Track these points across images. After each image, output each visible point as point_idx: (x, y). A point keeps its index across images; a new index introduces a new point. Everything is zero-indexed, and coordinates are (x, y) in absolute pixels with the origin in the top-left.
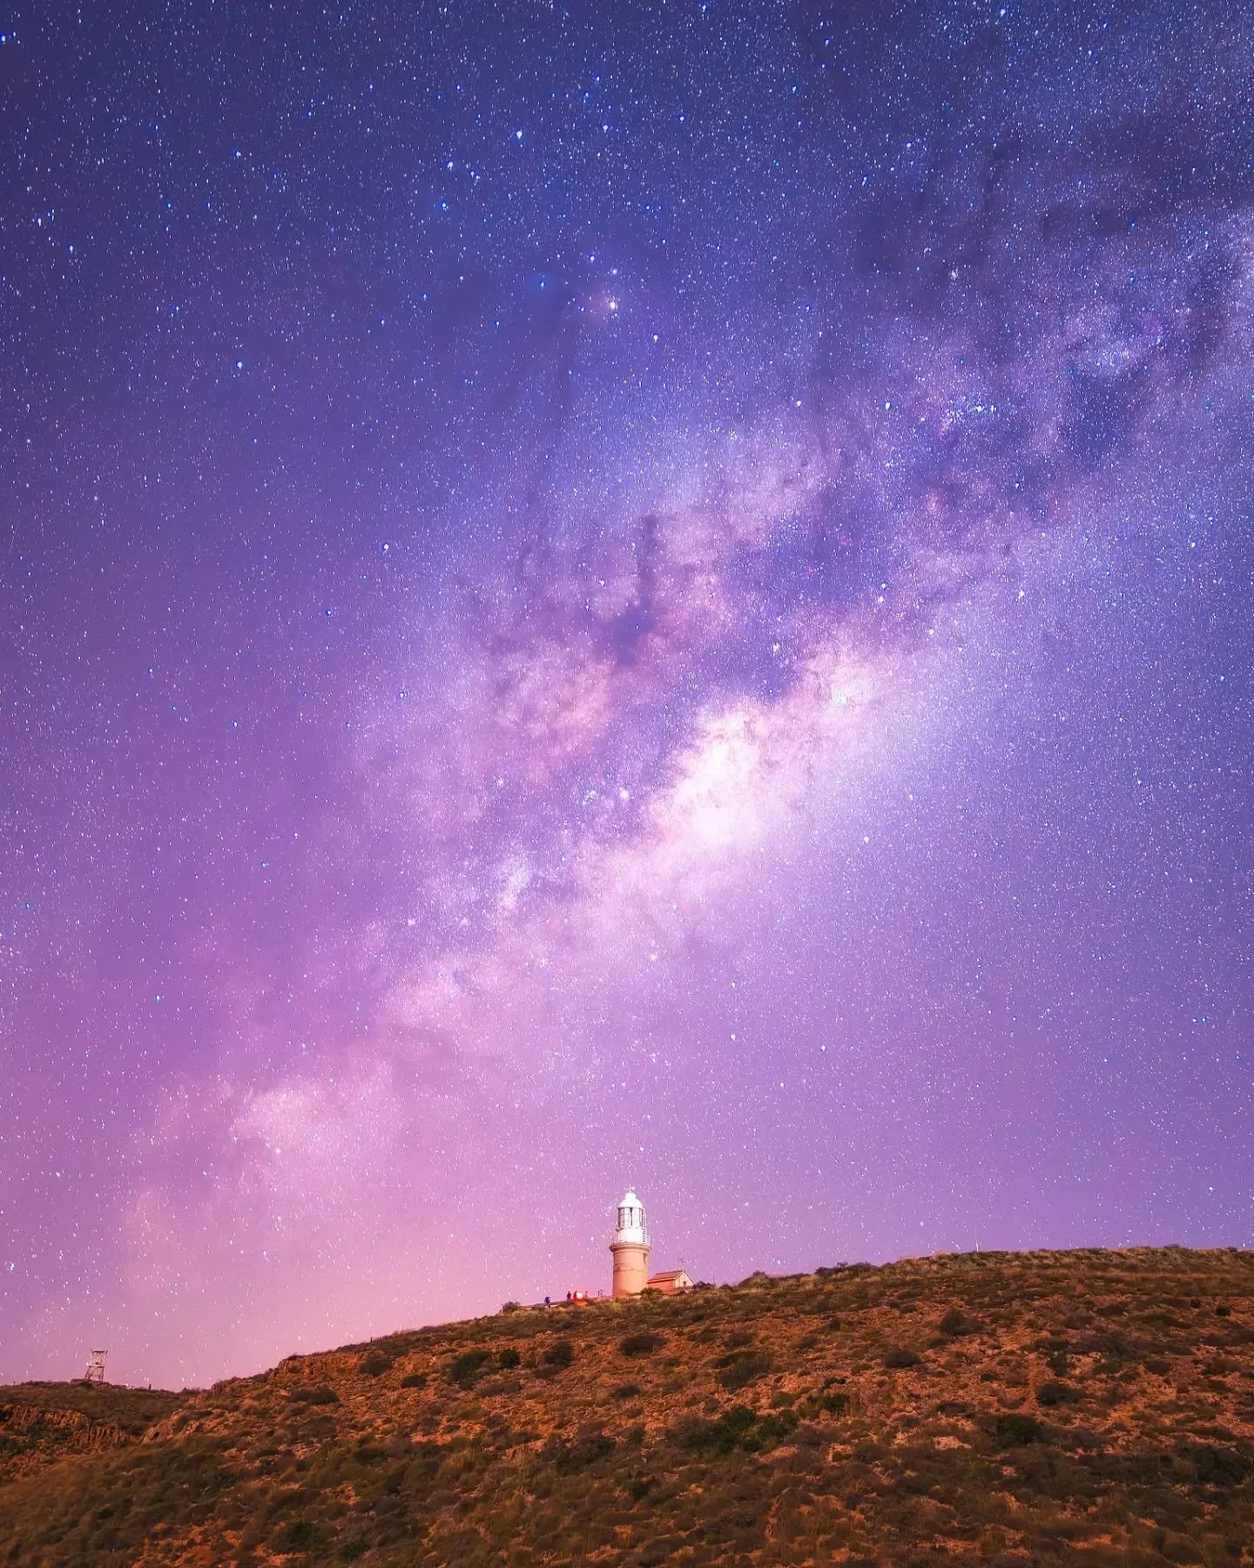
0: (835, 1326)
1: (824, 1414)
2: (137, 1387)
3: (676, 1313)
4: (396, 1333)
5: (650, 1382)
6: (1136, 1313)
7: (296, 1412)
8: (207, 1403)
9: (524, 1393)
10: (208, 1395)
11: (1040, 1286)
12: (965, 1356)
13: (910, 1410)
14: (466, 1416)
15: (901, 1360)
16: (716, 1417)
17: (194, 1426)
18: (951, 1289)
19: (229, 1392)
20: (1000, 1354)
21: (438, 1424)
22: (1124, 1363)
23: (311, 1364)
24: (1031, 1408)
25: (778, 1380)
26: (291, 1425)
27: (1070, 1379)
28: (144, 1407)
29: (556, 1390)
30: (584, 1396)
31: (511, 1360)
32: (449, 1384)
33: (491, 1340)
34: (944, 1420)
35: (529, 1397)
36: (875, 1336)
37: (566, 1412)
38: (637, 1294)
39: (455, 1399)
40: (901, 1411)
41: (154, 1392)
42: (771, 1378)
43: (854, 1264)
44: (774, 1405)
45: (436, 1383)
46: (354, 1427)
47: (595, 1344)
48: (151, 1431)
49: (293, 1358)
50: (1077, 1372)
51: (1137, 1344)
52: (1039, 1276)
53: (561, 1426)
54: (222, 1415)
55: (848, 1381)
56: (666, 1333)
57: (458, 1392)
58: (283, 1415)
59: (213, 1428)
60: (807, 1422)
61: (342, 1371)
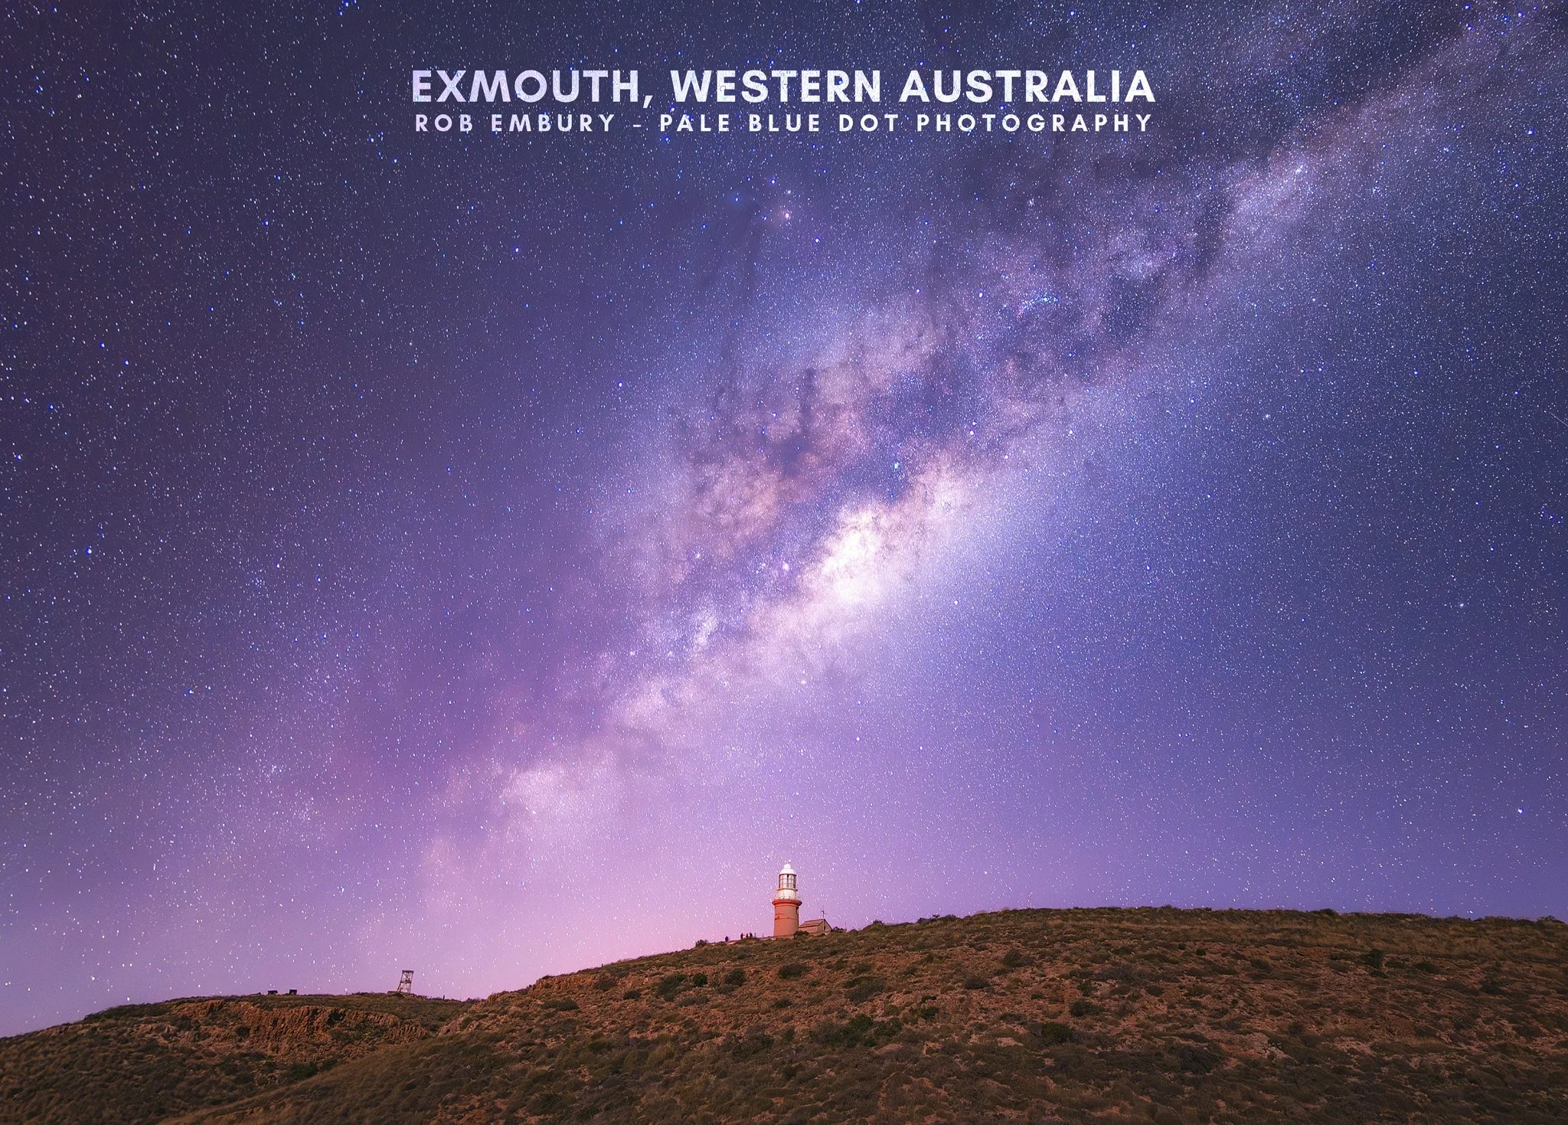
0: (930, 959)
1: (921, 1021)
2: (435, 997)
3: (818, 949)
4: (619, 961)
5: (800, 997)
6: (1140, 953)
7: (549, 1016)
8: (485, 1008)
9: (710, 1003)
10: (485, 1003)
11: (1074, 933)
12: (1021, 981)
13: (981, 1019)
14: (668, 1020)
15: (975, 984)
16: (845, 1022)
17: (475, 1025)
18: (1012, 934)
19: (500, 1001)
20: (1045, 980)
21: (649, 1025)
22: (1131, 987)
23: (560, 982)
24: (1065, 1019)
25: (889, 997)
26: (544, 1026)
27: (1093, 998)
28: (440, 1011)
29: (732, 1002)
30: (751, 1006)
31: (701, 981)
32: (657, 997)
33: (687, 966)
34: (1004, 1026)
35: (713, 1007)
36: (958, 968)
37: (739, 1017)
38: (791, 935)
39: (661, 1008)
40: (975, 1019)
41: (447, 1000)
42: (884, 996)
43: (944, 916)
44: (887, 1014)
45: (648, 996)
46: (589, 1027)
47: (760, 970)
48: (445, 1028)
49: (546, 978)
50: (1099, 993)
51: (1140, 974)
52: (1073, 926)
53: (735, 1027)
54: (495, 1017)
55: (938, 998)
56: (812, 963)
57: (663, 1003)
58: (539, 1017)
59: (488, 1026)
60: (909, 1026)
61: (581, 987)
